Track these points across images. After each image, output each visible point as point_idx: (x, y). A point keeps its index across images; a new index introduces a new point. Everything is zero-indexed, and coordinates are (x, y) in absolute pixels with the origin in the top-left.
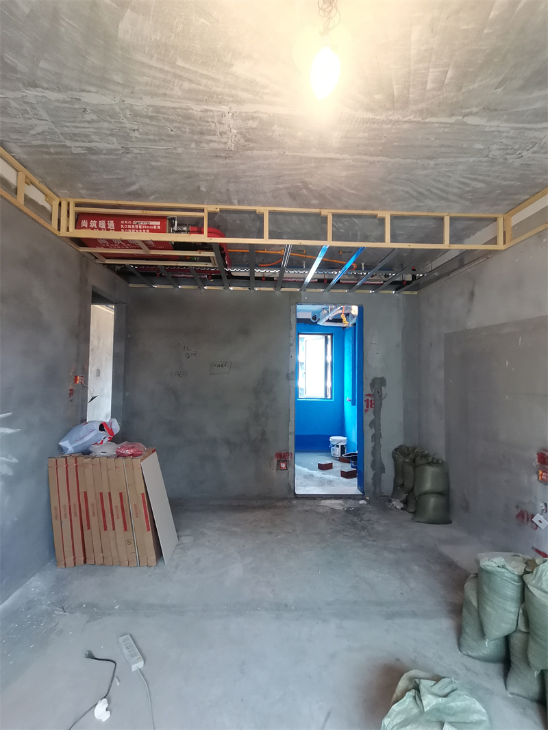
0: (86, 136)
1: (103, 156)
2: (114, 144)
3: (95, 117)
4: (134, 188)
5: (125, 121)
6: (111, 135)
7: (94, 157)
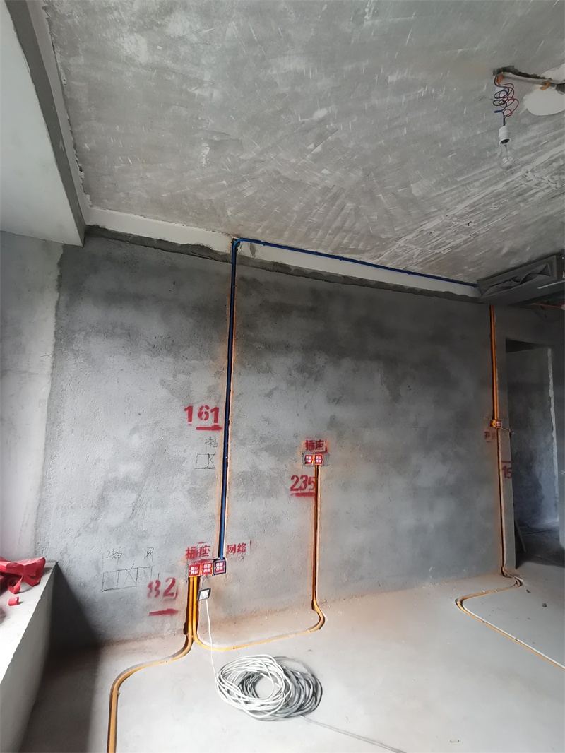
0: (445, 242)
1: (463, 246)
2: (463, 237)
3: (439, 232)
6: (457, 234)
7: (460, 249)
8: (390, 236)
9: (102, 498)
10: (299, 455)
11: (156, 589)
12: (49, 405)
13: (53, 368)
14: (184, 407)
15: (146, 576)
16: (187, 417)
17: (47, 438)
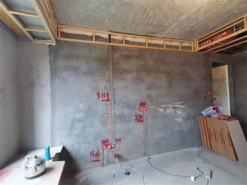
0: (188, 25)
1: (195, 26)
2: (196, 22)
3: (186, 21)
4: (211, 27)
5: (193, 16)
6: (193, 21)
7: (194, 28)
8: (167, 24)
9: (72, 125)
10: (137, 108)
11: (93, 153)
12: (51, 95)
13: (51, 83)
14: (96, 94)
15: (89, 149)
16: (98, 97)
17: (52, 107)
